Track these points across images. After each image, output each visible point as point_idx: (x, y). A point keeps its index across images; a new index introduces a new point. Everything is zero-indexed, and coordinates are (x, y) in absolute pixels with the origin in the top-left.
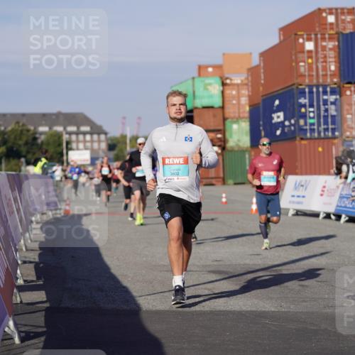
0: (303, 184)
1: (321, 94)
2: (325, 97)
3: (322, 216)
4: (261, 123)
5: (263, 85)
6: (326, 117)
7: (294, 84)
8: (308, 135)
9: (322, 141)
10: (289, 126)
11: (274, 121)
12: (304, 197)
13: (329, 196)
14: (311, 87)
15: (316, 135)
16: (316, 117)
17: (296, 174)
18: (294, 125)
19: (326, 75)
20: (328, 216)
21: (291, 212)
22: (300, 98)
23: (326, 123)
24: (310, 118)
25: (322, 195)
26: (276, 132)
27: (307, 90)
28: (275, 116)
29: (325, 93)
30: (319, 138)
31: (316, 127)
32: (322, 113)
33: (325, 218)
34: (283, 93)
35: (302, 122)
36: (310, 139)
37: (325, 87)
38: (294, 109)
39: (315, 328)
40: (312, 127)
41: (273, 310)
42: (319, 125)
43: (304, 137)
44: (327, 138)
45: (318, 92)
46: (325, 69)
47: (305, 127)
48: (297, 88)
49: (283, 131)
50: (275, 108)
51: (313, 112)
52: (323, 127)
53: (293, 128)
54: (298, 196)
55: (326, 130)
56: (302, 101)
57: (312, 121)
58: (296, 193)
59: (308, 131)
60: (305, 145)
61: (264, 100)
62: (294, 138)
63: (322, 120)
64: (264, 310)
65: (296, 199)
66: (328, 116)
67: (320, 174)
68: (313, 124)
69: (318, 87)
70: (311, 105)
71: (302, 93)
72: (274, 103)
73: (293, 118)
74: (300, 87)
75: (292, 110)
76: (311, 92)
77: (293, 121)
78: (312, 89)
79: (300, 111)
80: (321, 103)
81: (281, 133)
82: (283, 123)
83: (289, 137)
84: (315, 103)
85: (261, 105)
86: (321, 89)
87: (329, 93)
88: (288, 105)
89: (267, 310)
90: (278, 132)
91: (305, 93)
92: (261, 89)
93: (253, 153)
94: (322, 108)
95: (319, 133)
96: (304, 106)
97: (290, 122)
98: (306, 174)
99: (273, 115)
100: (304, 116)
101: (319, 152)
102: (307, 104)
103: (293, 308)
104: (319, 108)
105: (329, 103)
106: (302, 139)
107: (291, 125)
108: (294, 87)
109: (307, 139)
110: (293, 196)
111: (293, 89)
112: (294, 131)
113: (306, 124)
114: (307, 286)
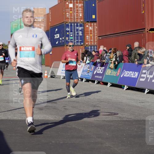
2: (77, 28)
5: (50, 22)
7: (64, 22)
9: (76, 47)
11: (55, 38)
14: (71, 23)
16: (73, 36)
18: (64, 40)
19: (78, 18)
21: (62, 77)
23: (77, 39)
24: (71, 37)
27: (70, 25)
28: (56, 35)
29: (77, 26)
30: (75, 45)
31: (73, 41)
32: (76, 35)
34: (59, 26)
35: (67, 38)
38: (64, 33)
39: (70, 127)
41: (52, 119)
42: (75, 40)
44: (78, 45)
45: (74, 25)
46: (77, 16)
47: (68, 41)
48: (65, 23)
49: (59, 42)
50: (56, 32)
51: (72, 34)
55: (78, 42)
56: (67, 29)
61: (51, 29)
62: (64, 45)
66: (78, 36)
68: (72, 39)
69: (74, 23)
70: (71, 31)
71: (68, 26)
72: (55, 30)
74: (67, 23)
76: (71, 26)
77: (63, 38)
79: (66, 34)
80: (76, 30)
82: (59, 39)
83: (61, 45)
84: (73, 31)
85: (50, 31)
87: (79, 26)
88: (61, 31)
90: (57, 43)
92: (50, 24)
94: (76, 33)
95: (75, 43)
96: (68, 31)
100: (68, 36)
104: (74, 33)
105: (79, 30)
106: (67, 46)
107: (62, 40)
108: (64, 23)
112: (64, 43)
113: (69, 39)
114: (67, 109)
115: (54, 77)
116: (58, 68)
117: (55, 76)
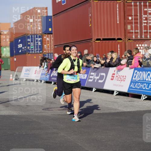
0: (29, 69)
1: (35, 38)
2: (37, 39)
3: (35, 81)
4: (14, 48)
5: (14, 34)
6: (37, 46)
7: (26, 34)
8: (31, 52)
9: (36, 54)
10: (24, 49)
11: (18, 47)
12: (29, 74)
13: (38, 74)
14: (32, 35)
15: (34, 52)
16: (34, 46)
17: (26, 66)
18: (26, 49)
19: (37, 31)
20: (37, 81)
21: (24, 80)
22: (28, 39)
23: (37, 48)
24: (31, 46)
25: (35, 73)
27: (30, 36)
28: (19, 45)
29: (37, 37)
30: (35, 53)
31: (33, 49)
32: (36, 45)
33: (36, 81)
34: (23, 37)
35: (28, 48)
36: (31, 54)
37: (37, 35)
38: (26, 43)
39: (31, 120)
40: (32, 49)
41: (16, 114)
42: (35, 49)
43: (29, 53)
44: (37, 53)
45: (34, 37)
46: (37, 29)
47: (30, 50)
49: (22, 51)
50: (19, 43)
51: (33, 44)
52: (36, 49)
53: (25, 50)
54: (27, 74)
56: (29, 40)
57: (32, 47)
58: (26, 73)
59: (31, 51)
60: (30, 56)
61: (15, 40)
62: (26, 53)
63: (36, 47)
64: (13, 114)
65: (26, 75)
67: (35, 66)
68: (33, 48)
69: (34, 35)
70: (32, 42)
71: (29, 37)
73: (25, 46)
74: (28, 35)
75: (25, 44)
76: (32, 37)
77: (25, 47)
78: (32, 36)
79: (28, 44)
80: (35, 41)
81: (21, 52)
82: (22, 48)
83: (24, 53)
85: (14, 42)
86: (35, 36)
87: (38, 37)
88: (24, 41)
89: (14, 114)
90: (20, 51)
91: (30, 37)
92: (14, 36)
93: (11, 59)
94: (36, 43)
96: (29, 42)
97: (24, 47)
98: (30, 66)
99: (18, 45)
100: (29, 45)
101: (35, 58)
103: (24, 114)
104: (34, 43)
105: (38, 41)
106: (29, 54)
107: (25, 49)
108: (26, 35)
109: (30, 54)
110: (25, 74)
112: (26, 51)
113: (30, 48)
114: (29, 106)
116: (21, 72)
117: (19, 79)
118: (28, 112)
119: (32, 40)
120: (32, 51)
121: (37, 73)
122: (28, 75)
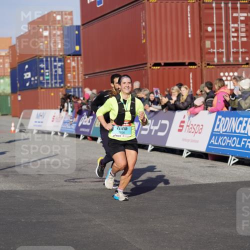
0: (42, 114)
1: (53, 62)
2: (55, 64)
3: (53, 133)
4: (17, 79)
5: (18, 56)
6: (56, 75)
7: (37, 56)
8: (45, 86)
9: (53, 89)
11: (25, 78)
12: (42, 122)
13: (57, 122)
14: (47, 57)
15: (50, 86)
16: (50, 76)
17: (38, 109)
18: (37, 80)
20: (56, 133)
21: (35, 132)
22: (40, 64)
23: (56, 79)
24: (47, 76)
25: (53, 121)
26: (26, 84)
27: (44, 59)
28: (25, 74)
29: (55, 61)
30: (52, 88)
31: (50, 81)
32: (54, 73)
33: (54, 135)
34: (30, 61)
35: (41, 78)
36: (47, 88)
37: (55, 57)
38: (37, 70)
39: (46, 199)
40: (48, 81)
41: (22, 189)
42: (52, 80)
43: (43, 87)
44: (56, 88)
45: (51, 61)
47: (43, 81)
48: (39, 58)
49: (30, 84)
50: (25, 70)
51: (48, 72)
52: (54, 81)
53: (36, 82)
54: (39, 122)
55: (56, 83)
56: (42, 66)
57: (47, 78)
58: (38, 120)
59: (45, 83)
60: (43, 92)
61: (19, 65)
62: (38, 88)
63: (53, 77)
64: (16, 189)
65: (37, 124)
66: (57, 75)
67: (52, 108)
69: (51, 57)
70: (47, 69)
71: (42, 61)
72: (25, 66)
73: (36, 76)
74: (41, 58)
75: (36, 72)
76: (47, 61)
77: (36, 78)
78: (48, 59)
79: (40, 72)
80: (53, 67)
82: (30, 79)
83: (34, 87)
84: (49, 67)
85: (17, 68)
86: (53, 59)
87: (57, 61)
88: (33, 68)
89: (18, 189)
90: (28, 84)
92: (17, 58)
93: (12, 97)
94: (54, 70)
95: (52, 85)
96: (43, 69)
97: (34, 78)
98: (41, 109)
100: (43, 75)
101: (52, 96)
102: (45, 68)
103: (34, 188)
104: (51, 70)
105: (57, 67)
106: (42, 88)
107: (35, 80)
108: (37, 57)
109: (44, 88)
110: (36, 122)
111: (36, 59)
112: (37, 84)
113: (44, 79)
114: (42, 175)
115: (24, 132)
116: (29, 118)
117: (25, 130)
118: (41, 185)
119: (48, 66)
120: (48, 83)
121: (55, 120)
122: (40, 124)
